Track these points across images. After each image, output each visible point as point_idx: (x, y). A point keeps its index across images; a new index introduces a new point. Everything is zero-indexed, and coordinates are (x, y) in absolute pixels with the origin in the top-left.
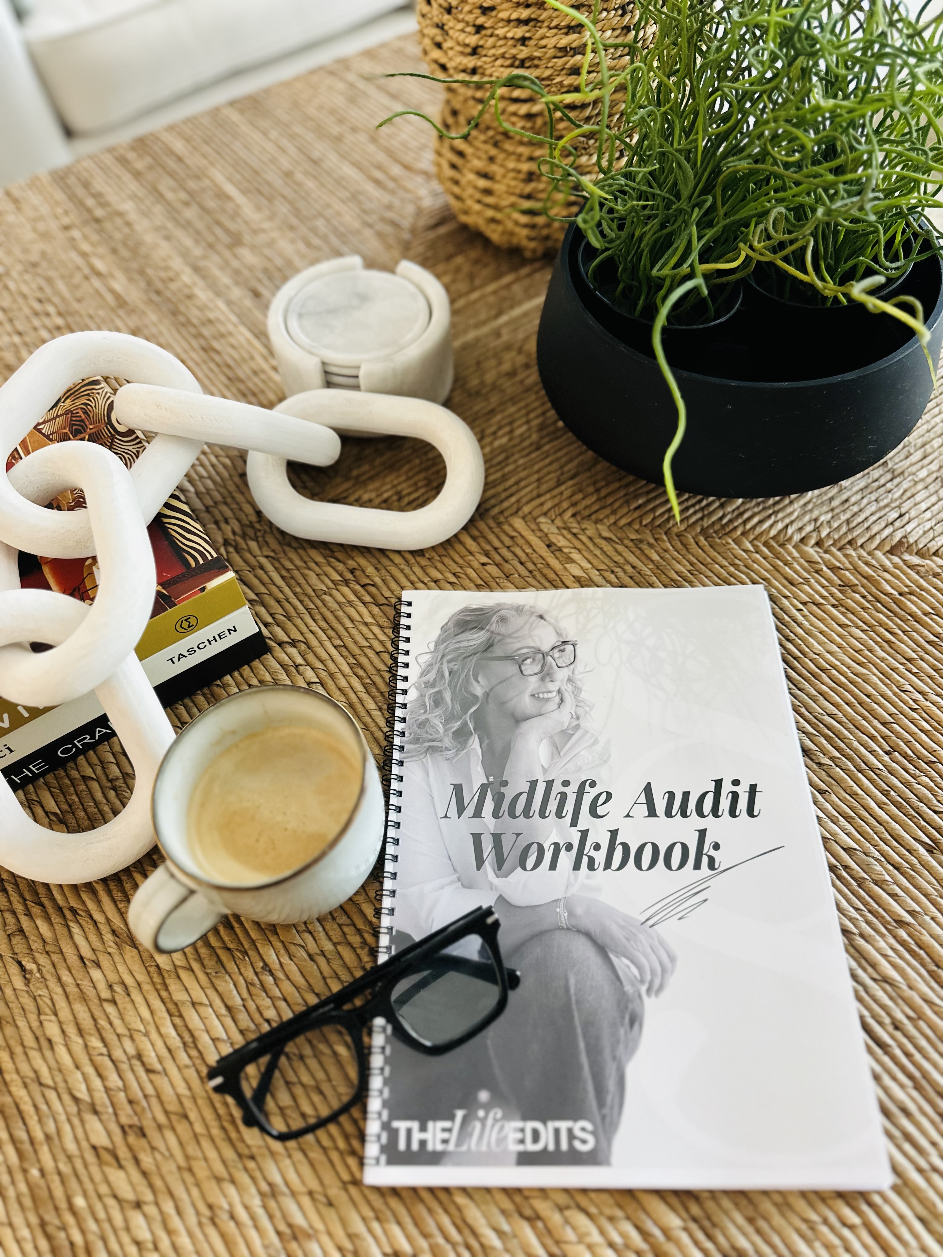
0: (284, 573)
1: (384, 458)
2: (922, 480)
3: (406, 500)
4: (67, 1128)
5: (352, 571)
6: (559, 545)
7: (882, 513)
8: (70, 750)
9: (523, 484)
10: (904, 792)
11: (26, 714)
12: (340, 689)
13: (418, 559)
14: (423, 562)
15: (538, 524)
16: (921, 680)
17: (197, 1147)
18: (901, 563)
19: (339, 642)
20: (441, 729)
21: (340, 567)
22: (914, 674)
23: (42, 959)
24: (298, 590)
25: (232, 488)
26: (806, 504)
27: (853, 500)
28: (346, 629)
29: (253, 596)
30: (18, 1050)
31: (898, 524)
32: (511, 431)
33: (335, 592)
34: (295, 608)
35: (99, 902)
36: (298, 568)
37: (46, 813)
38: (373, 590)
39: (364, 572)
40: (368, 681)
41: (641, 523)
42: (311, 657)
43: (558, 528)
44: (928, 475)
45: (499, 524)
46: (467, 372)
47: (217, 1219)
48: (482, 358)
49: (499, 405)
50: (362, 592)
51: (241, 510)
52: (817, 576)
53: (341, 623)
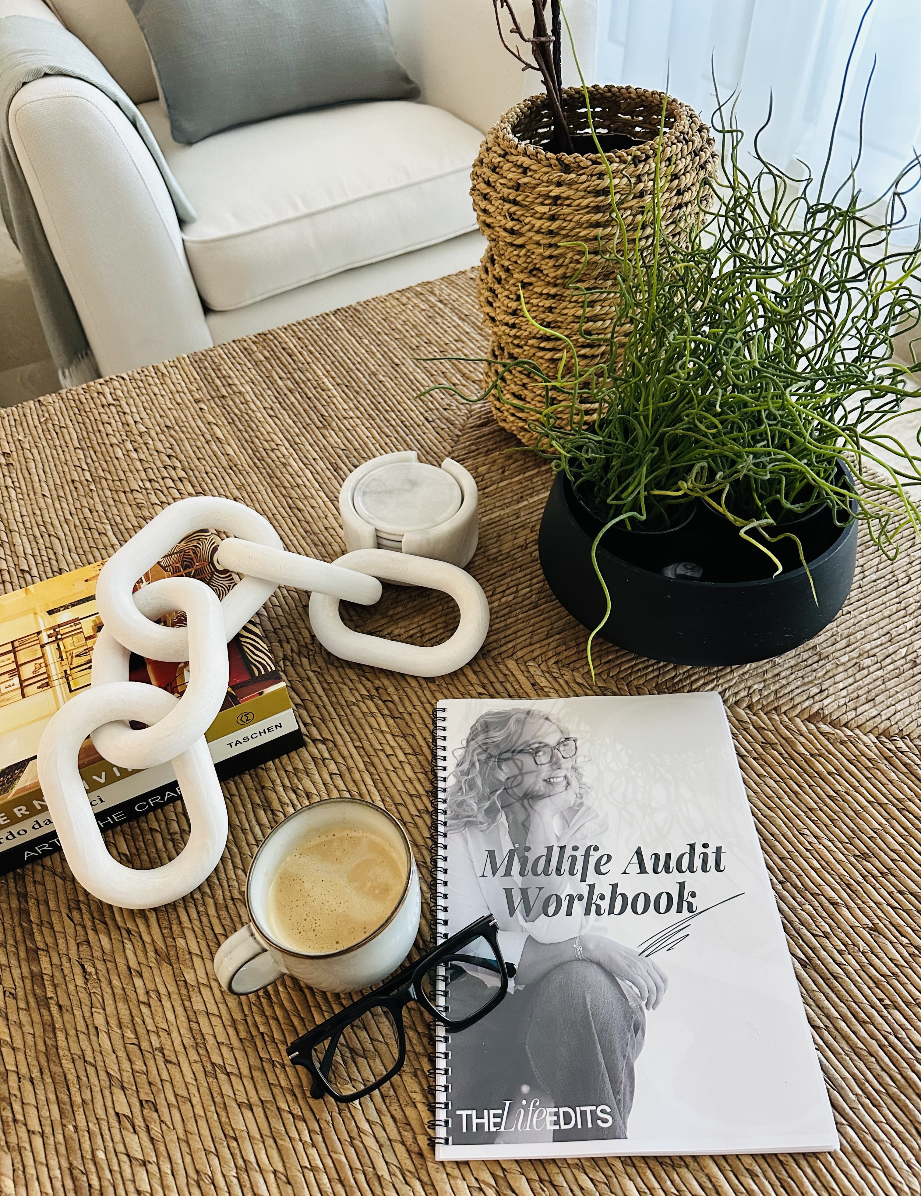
0: (325, 685)
1: (415, 603)
2: (843, 664)
3: (427, 638)
4: (98, 1097)
5: (377, 689)
6: (542, 684)
7: (806, 688)
8: (144, 806)
9: (519, 634)
10: (789, 916)
11: (118, 774)
12: (354, 781)
13: (430, 684)
14: (433, 687)
15: (527, 667)
16: (818, 827)
17: (195, 1125)
18: (815, 730)
19: (358, 744)
20: (475, 807)
21: (369, 684)
22: (812, 821)
23: (100, 965)
24: (334, 699)
25: (296, 615)
26: (743, 674)
27: (783, 674)
28: (366, 734)
29: (299, 701)
30: (72, 1032)
31: (817, 698)
32: (517, 591)
33: (361, 704)
34: (329, 714)
35: (148, 926)
36: (336, 682)
37: (119, 853)
38: (391, 705)
39: (386, 690)
40: (377, 777)
41: (609, 674)
42: (335, 753)
43: (542, 671)
44: (849, 661)
45: (497, 664)
46: (488, 543)
47: (201, 1182)
48: (502, 532)
49: (511, 570)
50: (383, 706)
51: (300, 633)
52: (744, 732)
53: (362, 729)
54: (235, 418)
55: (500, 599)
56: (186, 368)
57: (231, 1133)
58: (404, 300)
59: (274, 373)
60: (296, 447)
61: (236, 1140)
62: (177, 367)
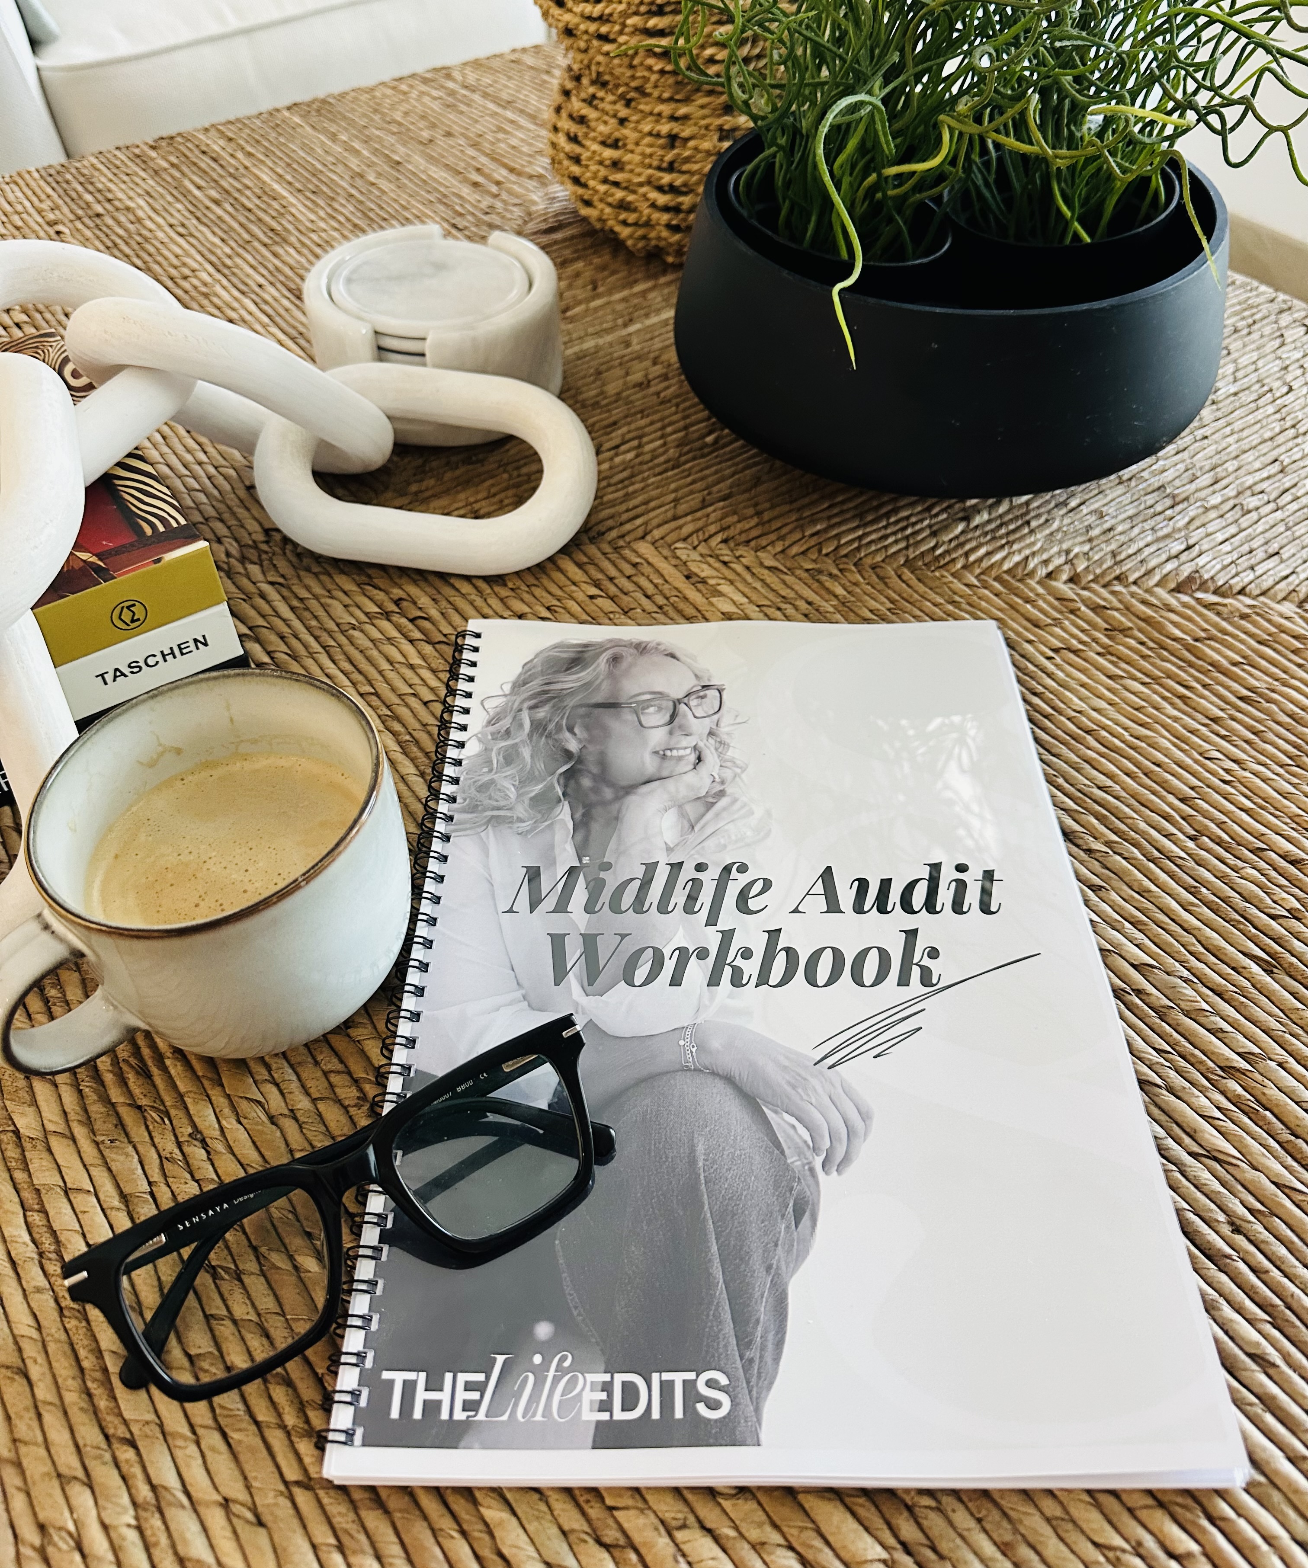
0: (295, 603)
1: (458, 472)
2: (1215, 507)
5: (397, 602)
6: (703, 575)
9: (652, 504)
10: (1220, 889)
13: (497, 589)
14: (503, 592)
15: (673, 551)
16: (1235, 746)
17: (35, 1424)
18: (1193, 602)
19: (367, 689)
20: (512, 793)
21: (380, 596)
22: (1223, 737)
24: (314, 623)
25: (233, 502)
26: (1052, 533)
27: (1120, 528)
28: (380, 672)
29: (245, 630)
31: (1184, 557)
32: (640, 446)
33: (368, 628)
34: (306, 646)
36: (316, 597)
38: (426, 624)
39: (415, 603)
40: (408, 738)
41: (820, 551)
43: (701, 555)
44: (1222, 502)
45: (617, 549)
46: (580, 383)
47: (50, 1550)
48: (604, 367)
49: (626, 417)
50: (410, 626)
51: (242, 526)
52: (1072, 617)
53: (373, 665)
54: (119, 241)
55: (611, 459)
57: (122, 1432)
59: (187, 183)
60: (226, 271)
61: (132, 1443)
62: (16, 183)
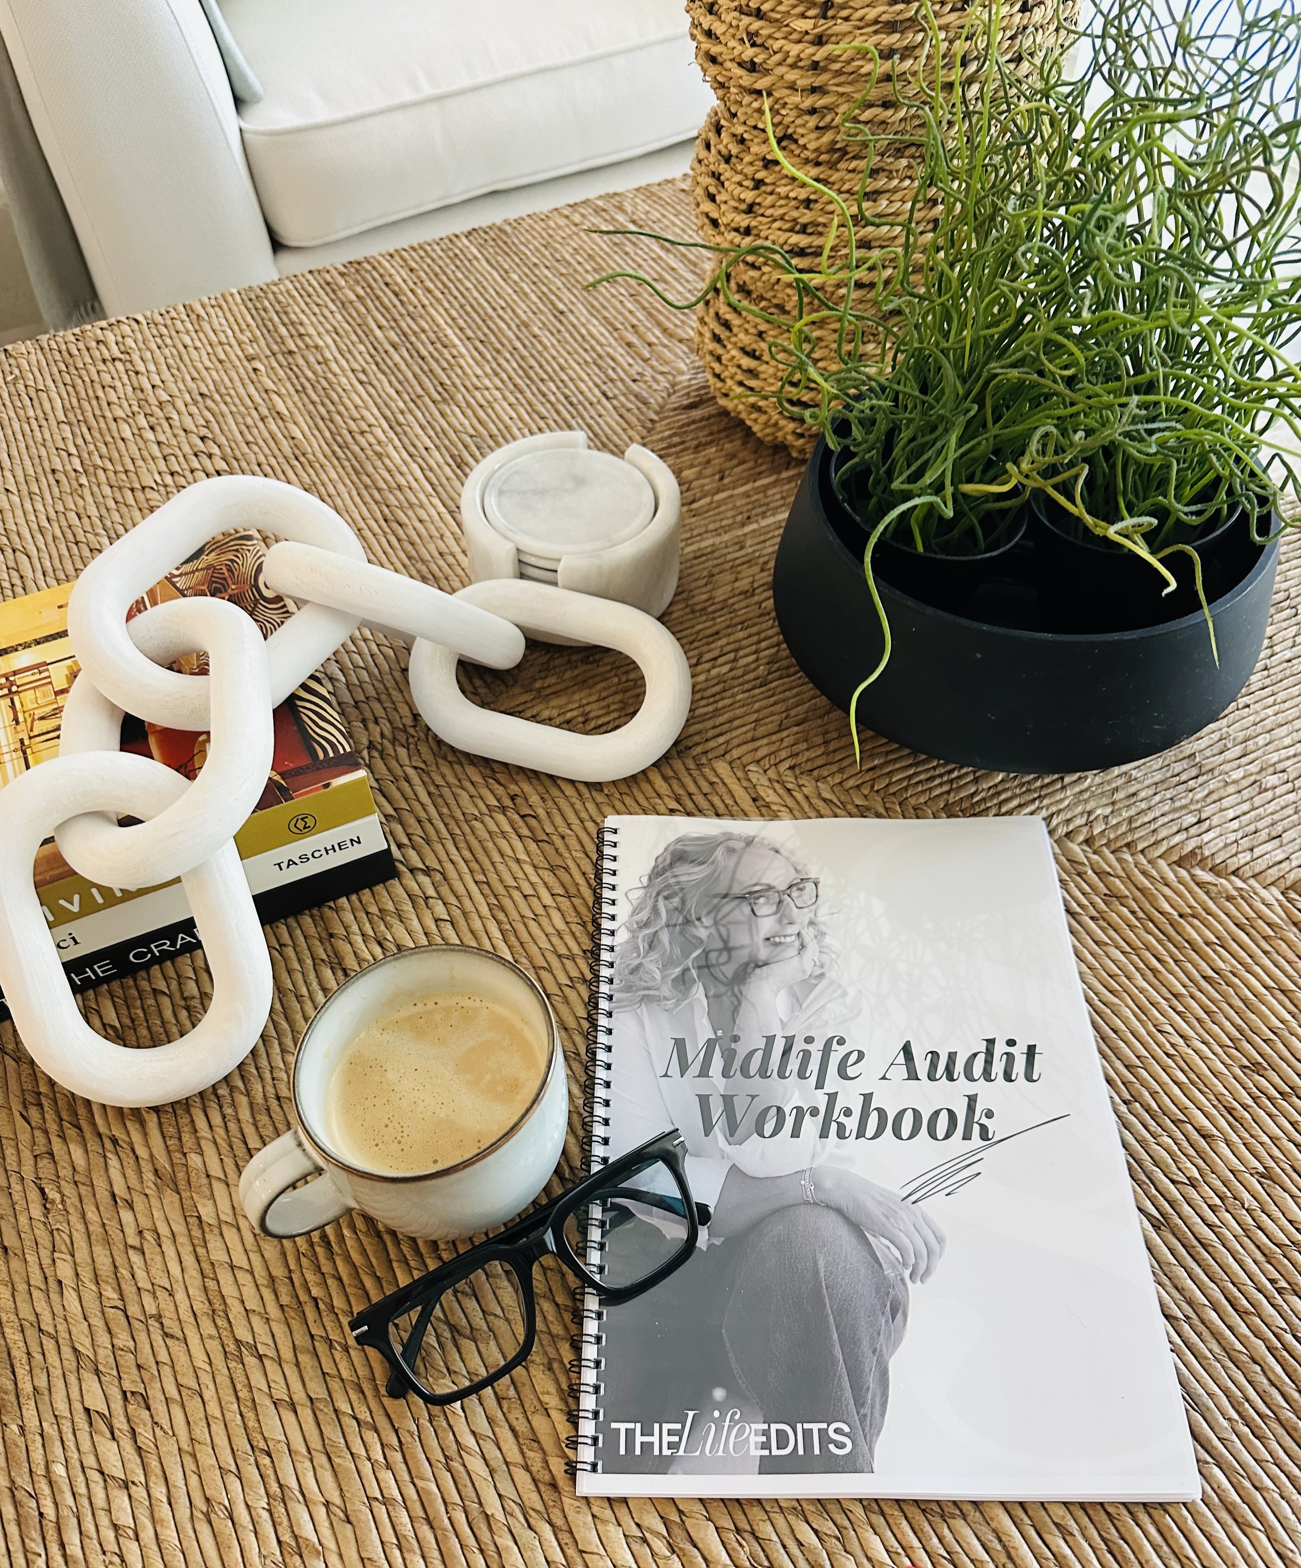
0: (432, 789)
1: (576, 672)
2: (1235, 782)
3: (593, 724)
4: (58, 1384)
5: (513, 798)
6: (768, 800)
7: (1177, 815)
8: (144, 955)
9: (736, 723)
10: (1138, 1152)
11: (100, 899)
12: (472, 932)
13: (594, 793)
14: (600, 798)
15: (746, 773)
16: (1187, 1022)
17: (206, 1431)
18: (1188, 878)
19: (481, 878)
20: (658, 975)
21: (500, 790)
22: (1178, 1013)
23: (68, 1190)
24: (445, 810)
25: (390, 684)
26: (1081, 792)
27: (1143, 794)
28: (493, 863)
30: (22, 1287)
31: (1193, 831)
32: (735, 660)
33: (487, 819)
34: (437, 831)
35: (145, 1134)
36: (449, 786)
37: (104, 1025)
39: (526, 800)
40: (508, 927)
41: (872, 787)
42: (445, 890)
43: (770, 779)
44: (1244, 777)
45: (699, 766)
46: (694, 585)
47: (212, 1515)
48: (716, 570)
49: (728, 627)
50: (520, 823)
51: (396, 710)
52: (1078, 879)
53: (488, 856)
54: (307, 385)
55: (709, 671)
56: (234, 308)
57: (262, 1445)
58: (577, 218)
59: (370, 320)
60: (398, 429)
61: (269, 1454)
62: (220, 307)
